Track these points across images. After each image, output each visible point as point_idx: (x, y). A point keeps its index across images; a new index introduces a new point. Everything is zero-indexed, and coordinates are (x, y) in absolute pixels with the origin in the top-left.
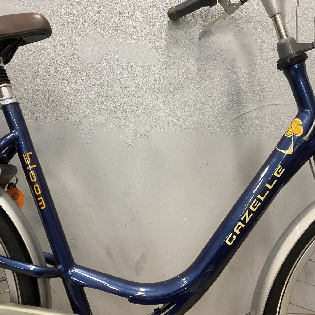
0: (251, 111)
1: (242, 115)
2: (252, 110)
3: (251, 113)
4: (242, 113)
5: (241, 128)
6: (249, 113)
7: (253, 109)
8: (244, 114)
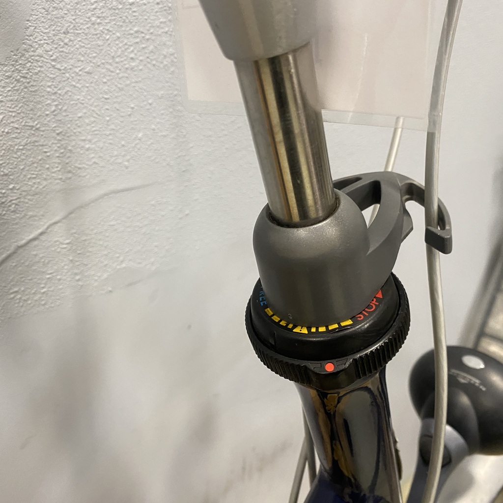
0: (42, 234)
1: (14, 253)
2: (48, 228)
3: (43, 238)
4: (12, 249)
5: (19, 296)
6: (36, 243)
7: (47, 224)
8: (21, 250)
